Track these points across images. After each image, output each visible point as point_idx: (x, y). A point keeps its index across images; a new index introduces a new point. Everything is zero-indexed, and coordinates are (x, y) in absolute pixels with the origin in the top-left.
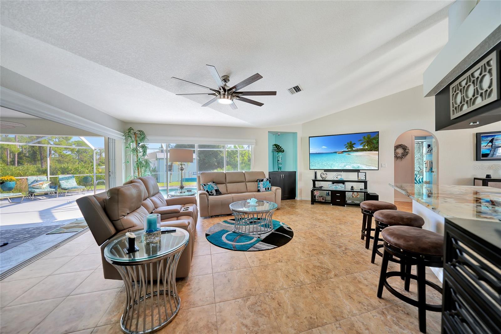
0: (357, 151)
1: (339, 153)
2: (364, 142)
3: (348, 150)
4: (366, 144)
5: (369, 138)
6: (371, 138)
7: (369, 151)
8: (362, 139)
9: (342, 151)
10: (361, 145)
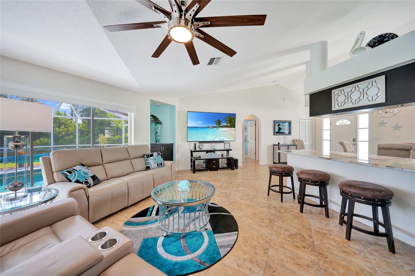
0: (223, 127)
1: (211, 128)
2: (227, 121)
3: (217, 126)
4: (228, 123)
5: (230, 118)
6: (231, 118)
7: (230, 127)
8: (226, 118)
9: (213, 126)
10: (225, 122)
